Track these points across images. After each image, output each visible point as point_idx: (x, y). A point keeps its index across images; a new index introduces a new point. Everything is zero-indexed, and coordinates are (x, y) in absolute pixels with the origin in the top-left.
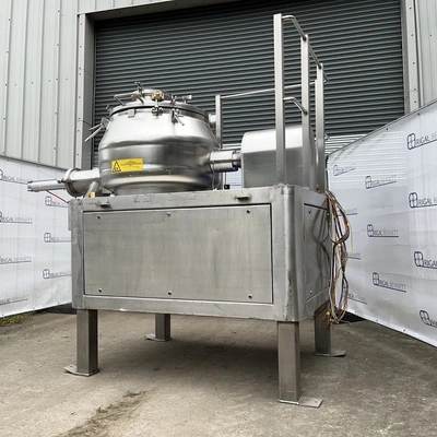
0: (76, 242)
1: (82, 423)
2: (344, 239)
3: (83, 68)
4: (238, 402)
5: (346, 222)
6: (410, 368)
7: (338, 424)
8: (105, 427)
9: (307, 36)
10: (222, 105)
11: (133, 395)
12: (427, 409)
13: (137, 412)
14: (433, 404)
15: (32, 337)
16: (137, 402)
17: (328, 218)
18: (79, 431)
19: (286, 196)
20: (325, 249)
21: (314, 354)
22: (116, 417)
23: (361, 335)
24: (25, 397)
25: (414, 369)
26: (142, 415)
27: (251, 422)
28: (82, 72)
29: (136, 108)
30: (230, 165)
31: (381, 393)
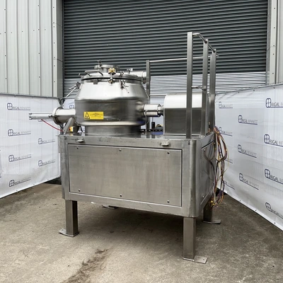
0: (64, 161)
1: (75, 273)
2: (223, 159)
3: (56, 22)
4: (160, 259)
5: (225, 148)
6: (257, 234)
7: (216, 276)
8: (88, 276)
9: (207, 40)
10: (150, 66)
11: (100, 252)
12: (266, 265)
13: (104, 265)
14: (269, 262)
15: (35, 204)
16: (103, 258)
17: (215, 145)
18: (74, 279)
19: (191, 146)
20: (212, 164)
21: (202, 221)
22: (93, 269)
23: (230, 206)
24: (39, 253)
25: (259, 234)
26: (107, 267)
27: (168, 274)
28: (55, 25)
29: (98, 78)
30: (156, 113)
31: (240, 253)
